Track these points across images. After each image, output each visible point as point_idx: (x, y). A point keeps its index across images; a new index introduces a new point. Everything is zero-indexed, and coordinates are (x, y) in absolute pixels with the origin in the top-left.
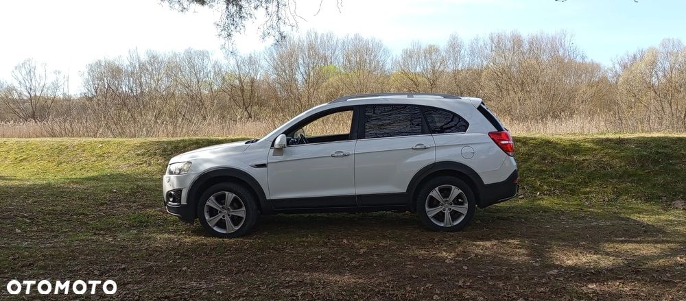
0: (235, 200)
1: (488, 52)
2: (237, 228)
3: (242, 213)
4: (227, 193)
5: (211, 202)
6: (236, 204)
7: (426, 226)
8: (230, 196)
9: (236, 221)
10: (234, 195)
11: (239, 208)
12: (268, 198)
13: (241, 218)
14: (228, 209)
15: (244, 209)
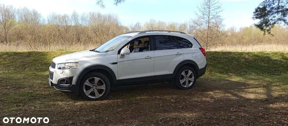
0: (99, 81)
1: (88, 19)
2: (101, 95)
3: (103, 87)
4: (95, 78)
5: (87, 83)
6: (100, 83)
7: (180, 88)
8: (97, 79)
9: (100, 91)
10: (99, 79)
11: (102, 85)
12: (117, 79)
13: (103, 90)
14: (96, 86)
15: (104, 85)
